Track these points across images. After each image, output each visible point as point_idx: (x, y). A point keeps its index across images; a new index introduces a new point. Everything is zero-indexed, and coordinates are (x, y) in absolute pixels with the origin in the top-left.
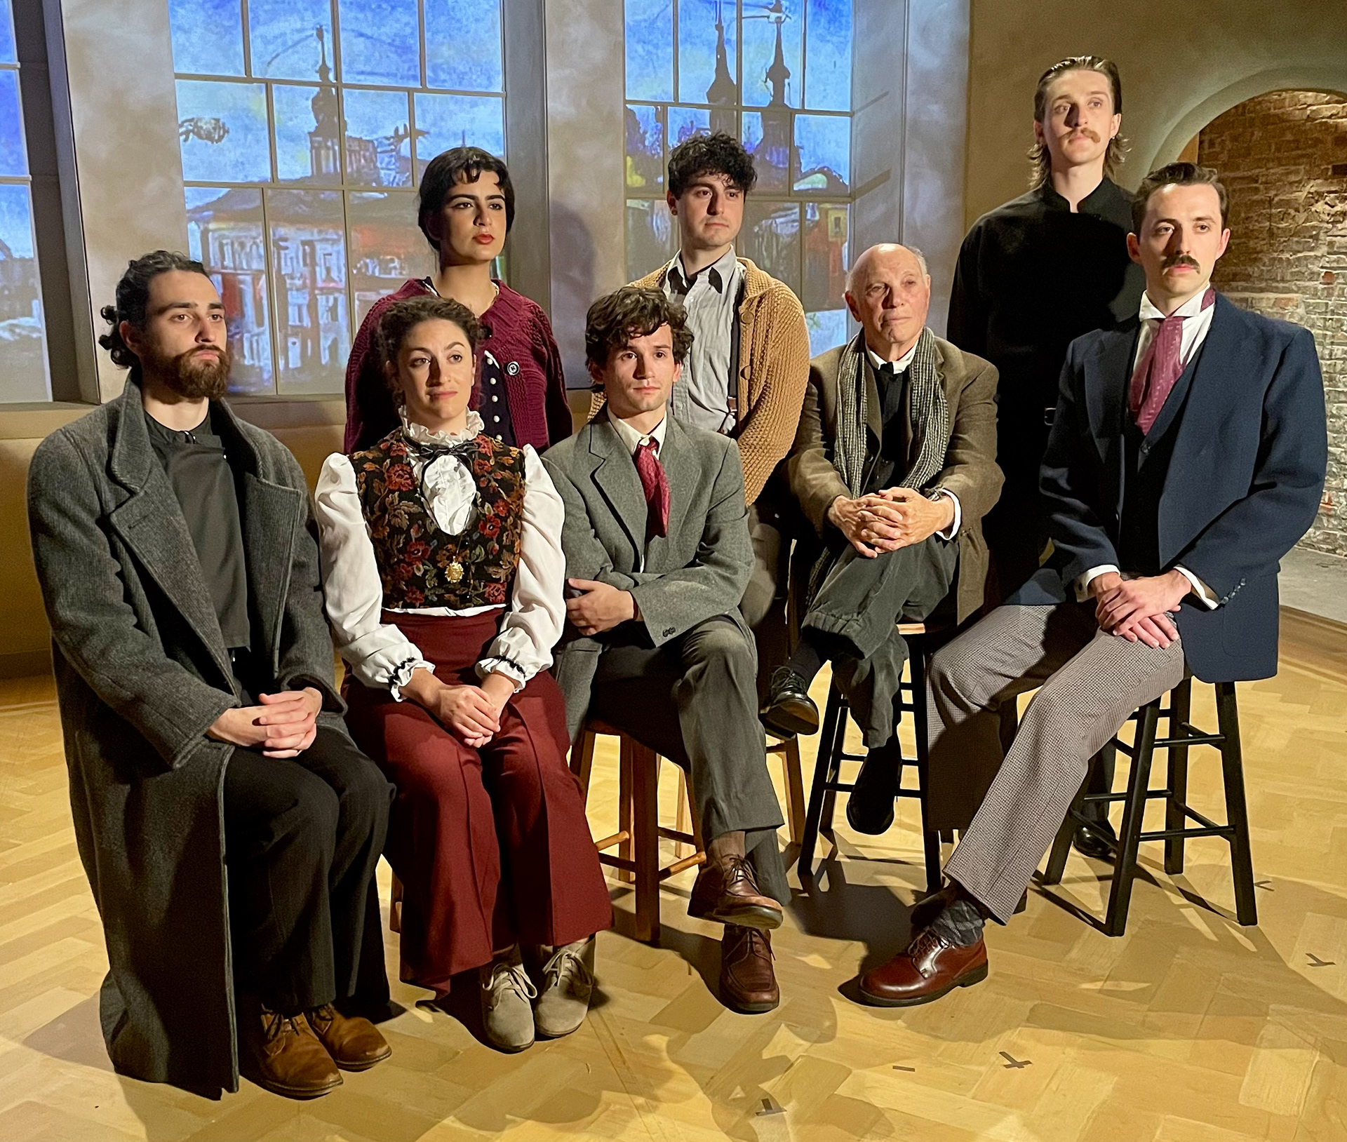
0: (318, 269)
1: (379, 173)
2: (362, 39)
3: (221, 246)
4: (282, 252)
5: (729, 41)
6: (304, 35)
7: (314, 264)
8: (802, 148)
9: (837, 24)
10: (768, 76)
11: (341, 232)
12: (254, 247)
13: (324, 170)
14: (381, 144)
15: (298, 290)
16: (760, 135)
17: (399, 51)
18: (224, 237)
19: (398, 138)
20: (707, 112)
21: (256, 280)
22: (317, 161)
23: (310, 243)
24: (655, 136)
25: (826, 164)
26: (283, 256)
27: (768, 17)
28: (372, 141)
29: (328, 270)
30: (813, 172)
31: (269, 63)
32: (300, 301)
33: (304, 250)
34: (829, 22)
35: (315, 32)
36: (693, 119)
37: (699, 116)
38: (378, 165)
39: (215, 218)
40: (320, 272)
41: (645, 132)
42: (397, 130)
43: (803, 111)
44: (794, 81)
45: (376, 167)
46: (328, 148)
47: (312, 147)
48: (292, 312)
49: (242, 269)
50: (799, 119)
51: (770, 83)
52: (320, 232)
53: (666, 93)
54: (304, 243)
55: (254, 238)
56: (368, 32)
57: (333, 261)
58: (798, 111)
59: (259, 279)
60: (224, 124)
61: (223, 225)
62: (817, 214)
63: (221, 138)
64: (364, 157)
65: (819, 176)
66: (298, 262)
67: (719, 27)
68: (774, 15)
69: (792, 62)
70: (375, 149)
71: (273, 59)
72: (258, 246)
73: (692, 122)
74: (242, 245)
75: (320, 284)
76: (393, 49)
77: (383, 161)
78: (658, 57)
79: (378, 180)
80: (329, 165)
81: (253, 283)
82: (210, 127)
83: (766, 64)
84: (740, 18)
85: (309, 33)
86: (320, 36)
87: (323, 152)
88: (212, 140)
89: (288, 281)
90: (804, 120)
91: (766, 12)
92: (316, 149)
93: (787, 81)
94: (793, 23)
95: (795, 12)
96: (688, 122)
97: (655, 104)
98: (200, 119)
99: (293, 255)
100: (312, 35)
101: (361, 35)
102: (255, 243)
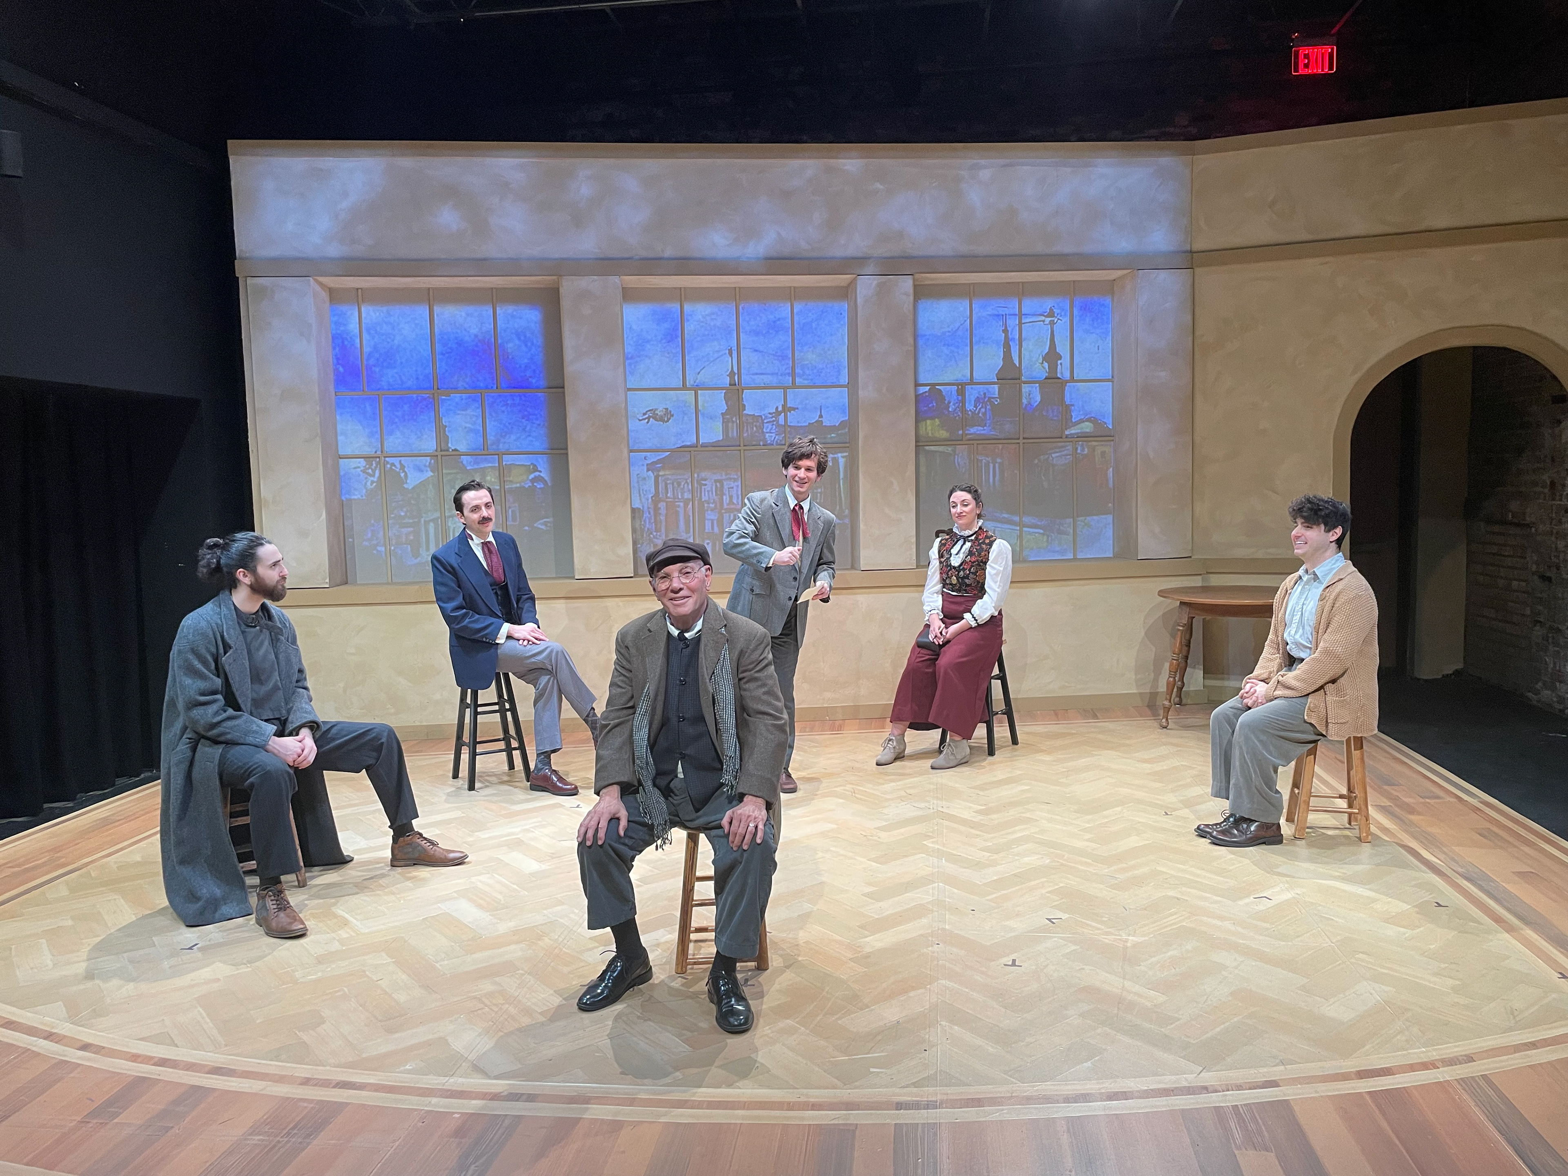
0: (724, 497)
1: (765, 436)
2: (756, 353)
3: (666, 485)
4: (703, 487)
5: (1013, 339)
6: (721, 353)
7: (723, 494)
8: (1073, 405)
9: (1099, 321)
10: (1044, 359)
11: (739, 474)
12: (686, 485)
13: (730, 435)
14: (766, 417)
15: (712, 510)
16: (1038, 399)
17: (780, 358)
18: (668, 479)
19: (778, 413)
20: (996, 386)
21: (686, 505)
22: (726, 431)
23: (720, 481)
24: (957, 405)
25: (1093, 415)
26: (703, 490)
27: (1044, 321)
28: (761, 416)
29: (731, 497)
30: (1081, 421)
31: (699, 373)
32: (712, 517)
33: (716, 485)
34: (1093, 321)
35: (727, 351)
36: (986, 391)
37: (990, 389)
38: (764, 430)
39: (663, 468)
40: (726, 499)
41: (949, 403)
42: (777, 408)
43: (1072, 380)
44: (1065, 361)
45: (763, 432)
46: (733, 422)
47: (723, 422)
48: (708, 525)
49: (678, 498)
50: (1069, 386)
51: (1046, 365)
52: (726, 475)
53: (964, 376)
54: (716, 481)
55: (686, 479)
56: (761, 349)
57: (734, 492)
58: (1067, 382)
59: (688, 505)
60: (670, 412)
61: (667, 473)
62: (1086, 449)
63: (668, 421)
64: (756, 426)
65: (1087, 423)
66: (712, 493)
67: (1005, 331)
68: (1048, 320)
69: (1063, 348)
70: (763, 420)
71: (701, 370)
72: (688, 485)
73: (985, 394)
74: (679, 484)
75: (725, 506)
76: (776, 358)
77: (767, 428)
78: (959, 354)
79: (765, 440)
80: (733, 433)
81: (684, 507)
82: (662, 413)
83: (1042, 352)
84: (1020, 323)
85: (724, 352)
86: (731, 354)
87: (730, 425)
88: (663, 421)
89: (706, 505)
90: (1074, 387)
91: (1043, 318)
92: (725, 423)
93: (1059, 362)
94: (1062, 324)
95: (1065, 315)
96: (982, 393)
97: (957, 385)
98: (656, 409)
99: (709, 489)
100: (725, 354)
101: (756, 351)
102: (686, 482)
